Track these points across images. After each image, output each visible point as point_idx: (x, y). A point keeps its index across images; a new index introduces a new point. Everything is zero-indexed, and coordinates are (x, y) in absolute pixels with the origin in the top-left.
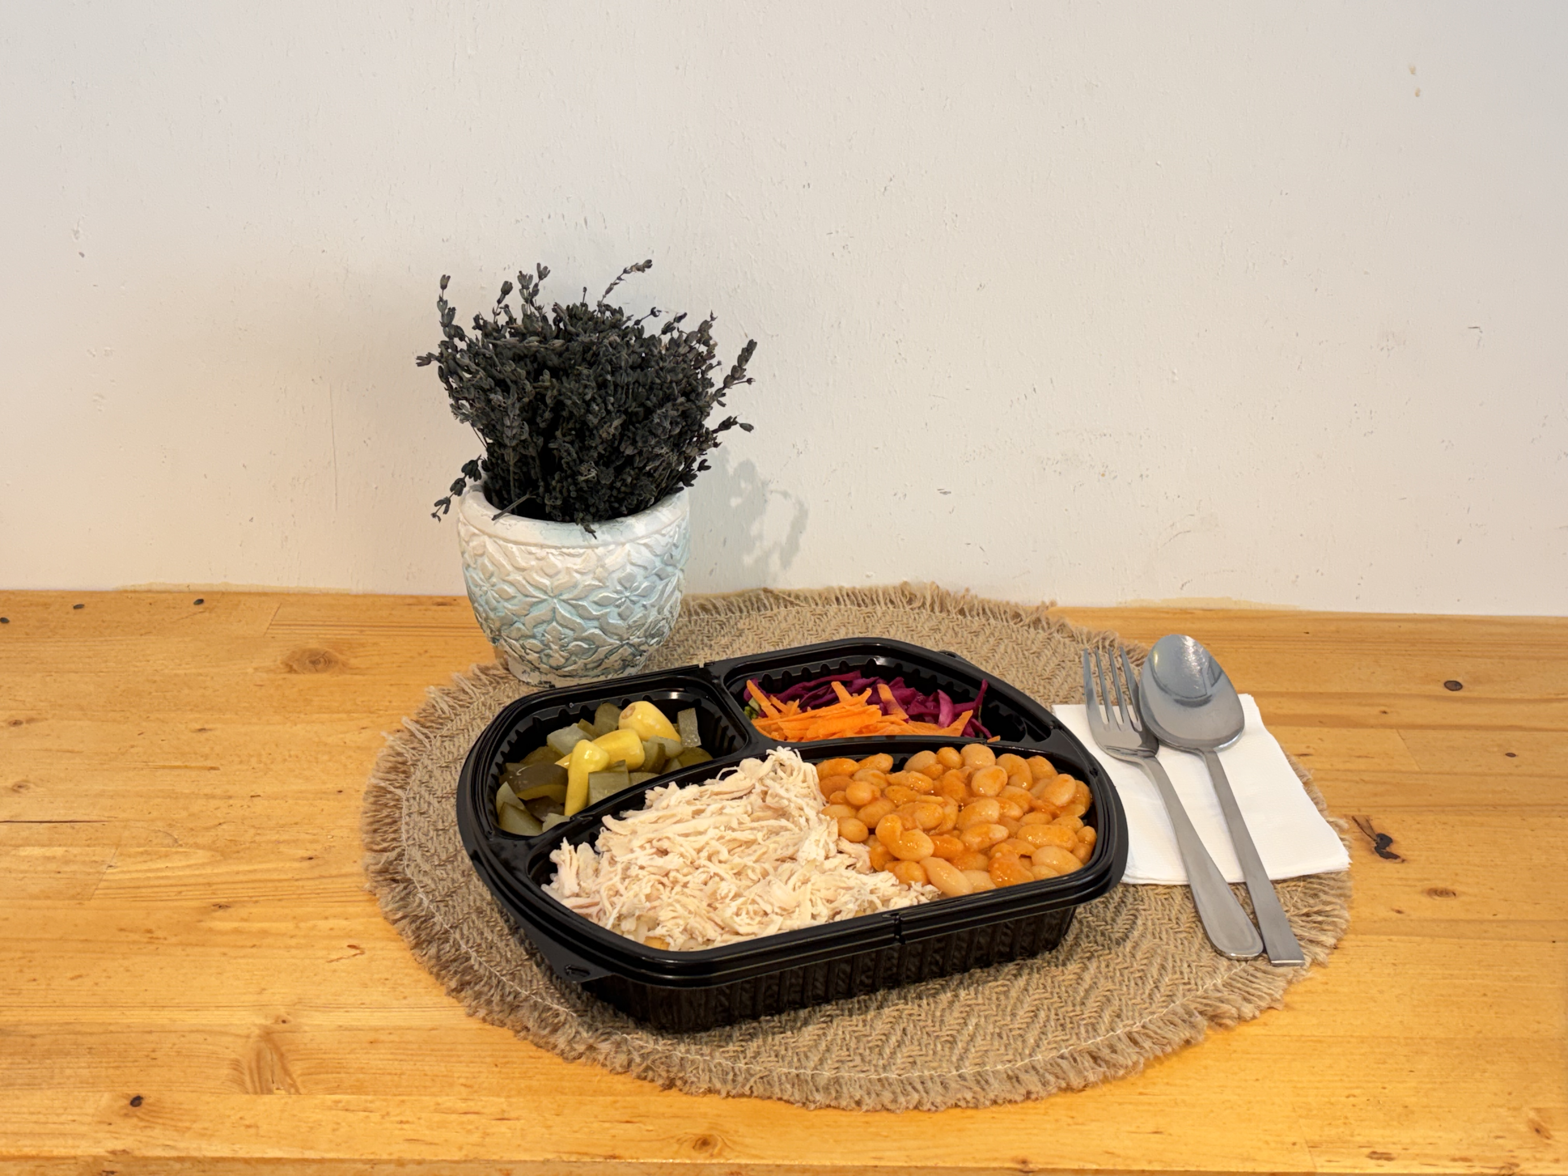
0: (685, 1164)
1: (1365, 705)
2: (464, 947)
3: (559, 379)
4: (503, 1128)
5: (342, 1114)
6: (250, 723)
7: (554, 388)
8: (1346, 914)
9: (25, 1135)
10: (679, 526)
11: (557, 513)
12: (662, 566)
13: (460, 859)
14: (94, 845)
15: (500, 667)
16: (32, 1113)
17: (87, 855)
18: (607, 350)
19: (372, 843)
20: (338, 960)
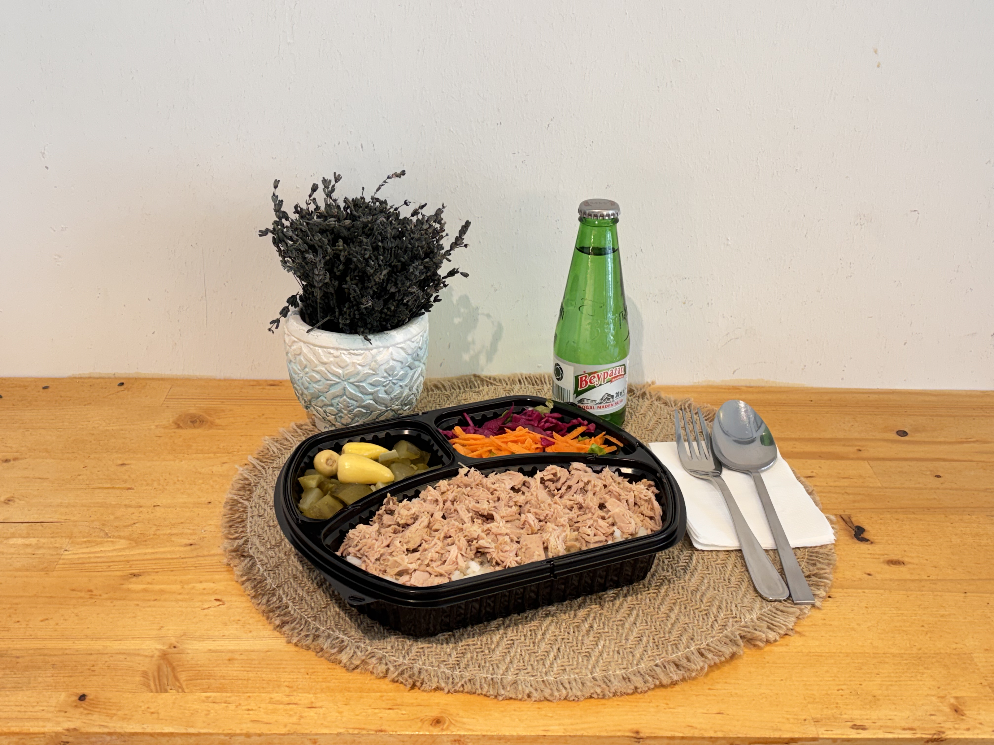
0: (425, 735)
1: (848, 446)
2: (285, 600)
3: (348, 245)
4: (312, 713)
5: (211, 705)
6: (153, 460)
7: (345, 250)
8: (832, 576)
9: (12, 719)
10: (422, 336)
11: (347, 328)
12: (412, 361)
13: (283, 544)
14: (56, 537)
15: (310, 424)
16: (16, 706)
17: (51, 543)
18: (379, 227)
19: (229, 534)
20: (209, 608)
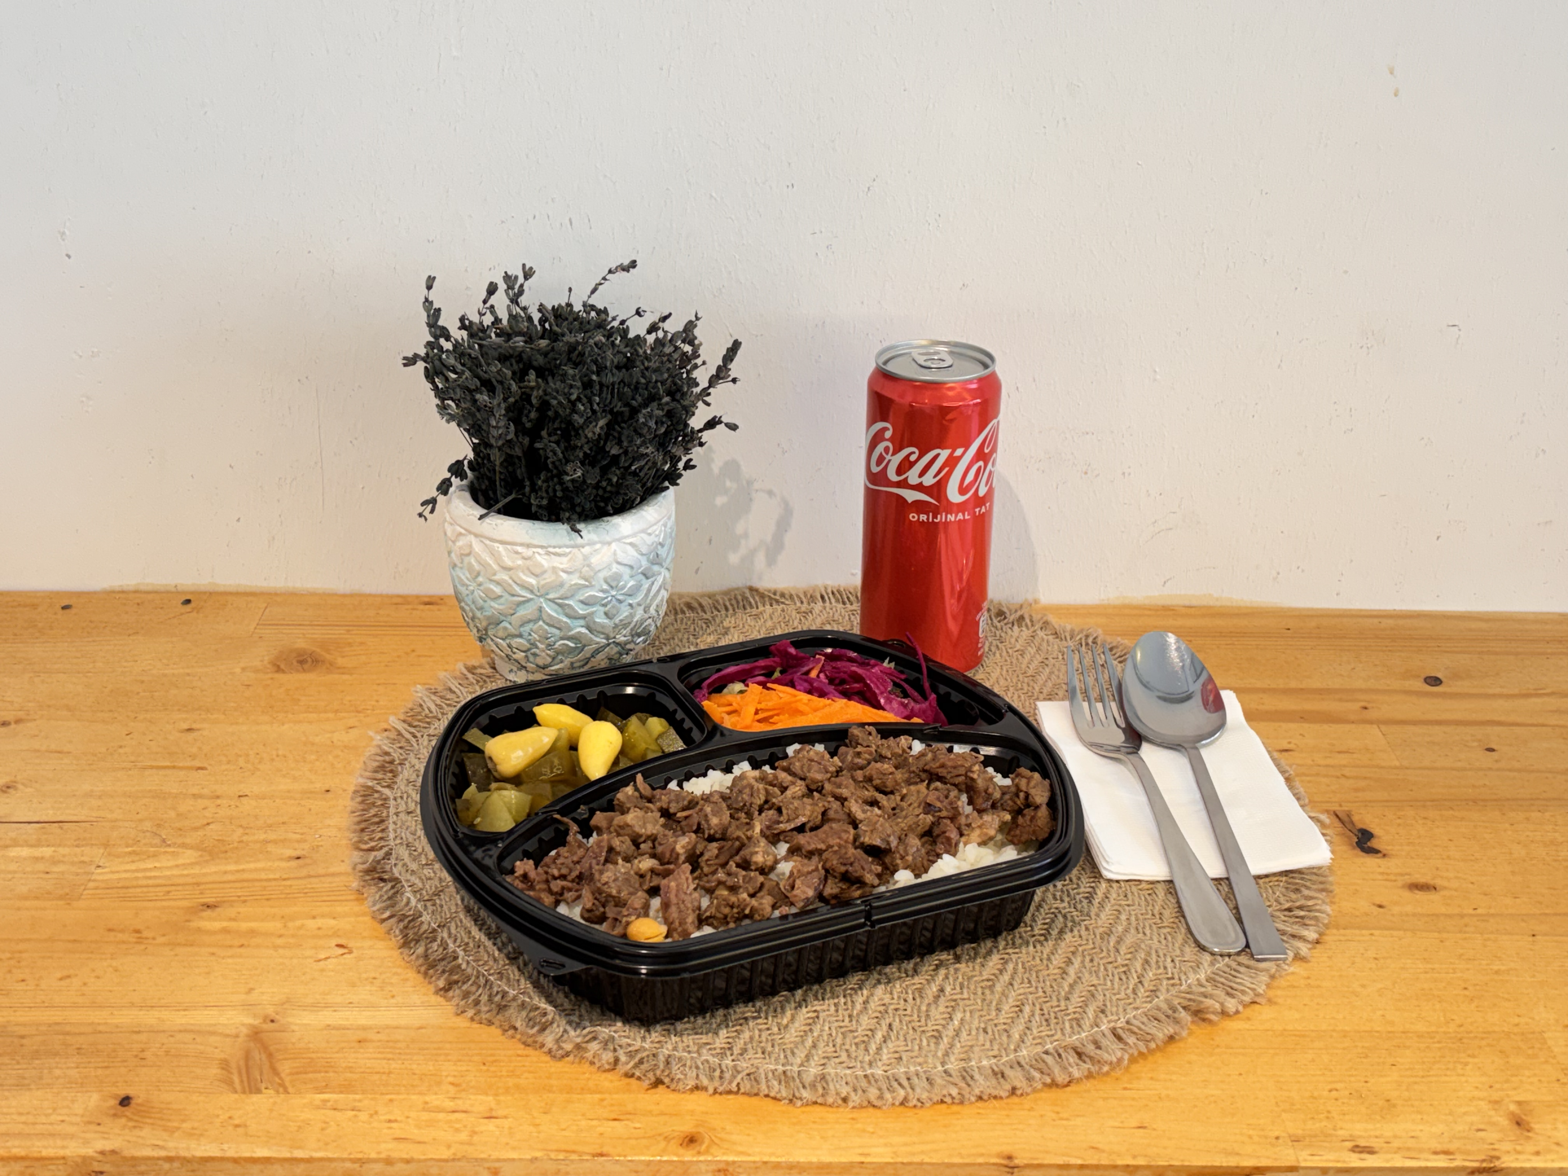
0: (673, 1162)
1: (1347, 701)
2: (451, 947)
3: (544, 379)
4: (491, 1126)
5: (331, 1113)
6: (237, 723)
7: (539, 389)
8: (1328, 909)
9: (14, 1136)
10: (665, 525)
11: (543, 512)
12: (648, 565)
14: (83, 846)
15: (488, 668)
16: (20, 1114)
17: (75, 855)
18: (592, 350)
19: (360, 842)
20: (327, 958)
